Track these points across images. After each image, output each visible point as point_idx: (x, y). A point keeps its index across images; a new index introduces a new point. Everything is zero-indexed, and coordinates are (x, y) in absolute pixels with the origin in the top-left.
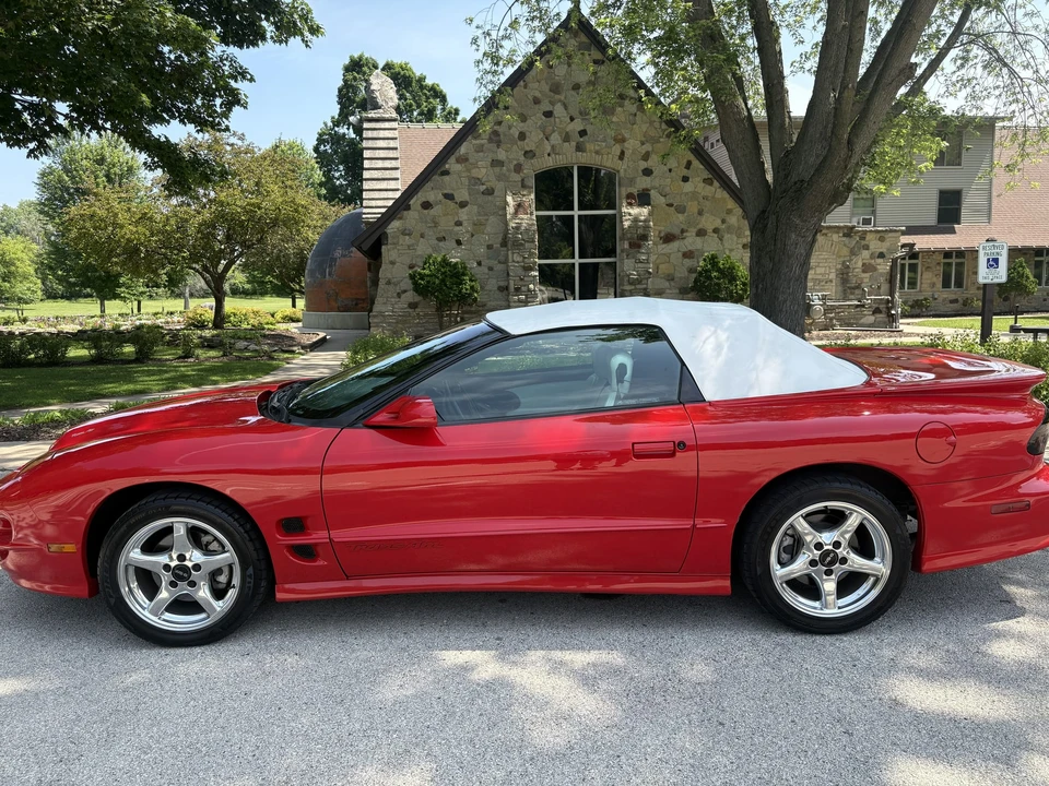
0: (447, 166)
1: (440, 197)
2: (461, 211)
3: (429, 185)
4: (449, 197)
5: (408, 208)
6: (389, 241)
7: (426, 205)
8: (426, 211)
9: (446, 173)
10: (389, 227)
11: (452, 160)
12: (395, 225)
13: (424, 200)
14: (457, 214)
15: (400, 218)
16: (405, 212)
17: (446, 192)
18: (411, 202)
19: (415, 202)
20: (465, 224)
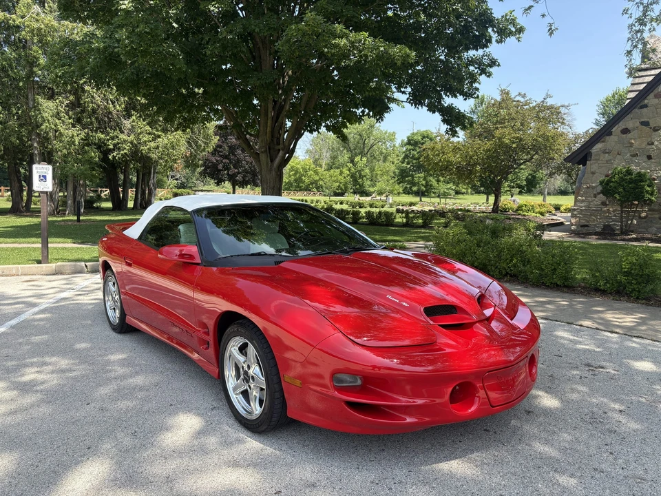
0: (646, 101)
1: (638, 124)
2: (654, 133)
3: (630, 116)
4: (646, 124)
5: (610, 134)
6: (593, 158)
7: (625, 131)
8: (625, 135)
9: (646, 106)
10: (594, 148)
11: (652, 95)
12: (599, 146)
13: (623, 127)
14: (650, 136)
15: (603, 142)
16: (608, 137)
17: (642, 120)
18: (613, 130)
19: (616, 129)
20: (656, 143)
